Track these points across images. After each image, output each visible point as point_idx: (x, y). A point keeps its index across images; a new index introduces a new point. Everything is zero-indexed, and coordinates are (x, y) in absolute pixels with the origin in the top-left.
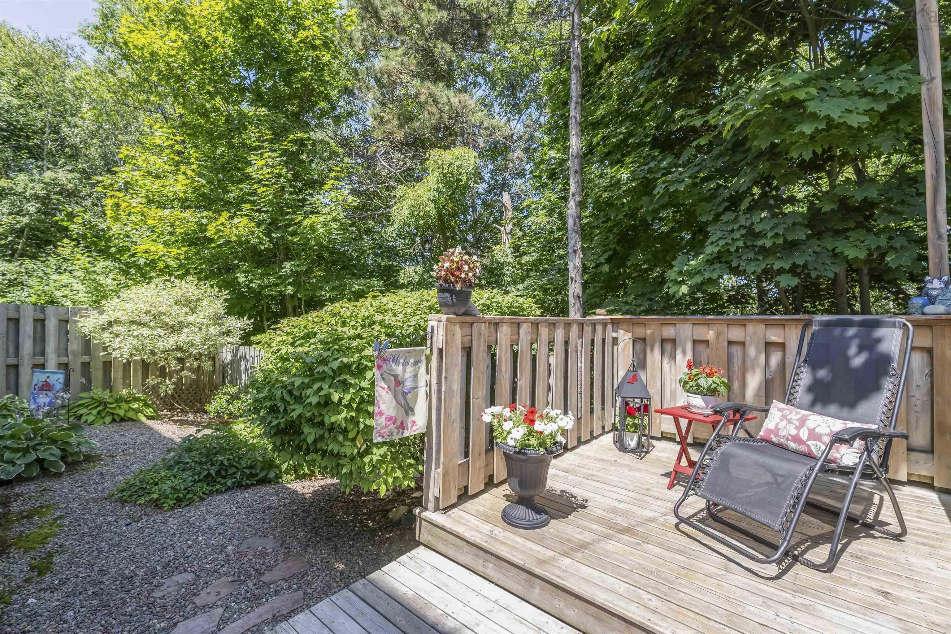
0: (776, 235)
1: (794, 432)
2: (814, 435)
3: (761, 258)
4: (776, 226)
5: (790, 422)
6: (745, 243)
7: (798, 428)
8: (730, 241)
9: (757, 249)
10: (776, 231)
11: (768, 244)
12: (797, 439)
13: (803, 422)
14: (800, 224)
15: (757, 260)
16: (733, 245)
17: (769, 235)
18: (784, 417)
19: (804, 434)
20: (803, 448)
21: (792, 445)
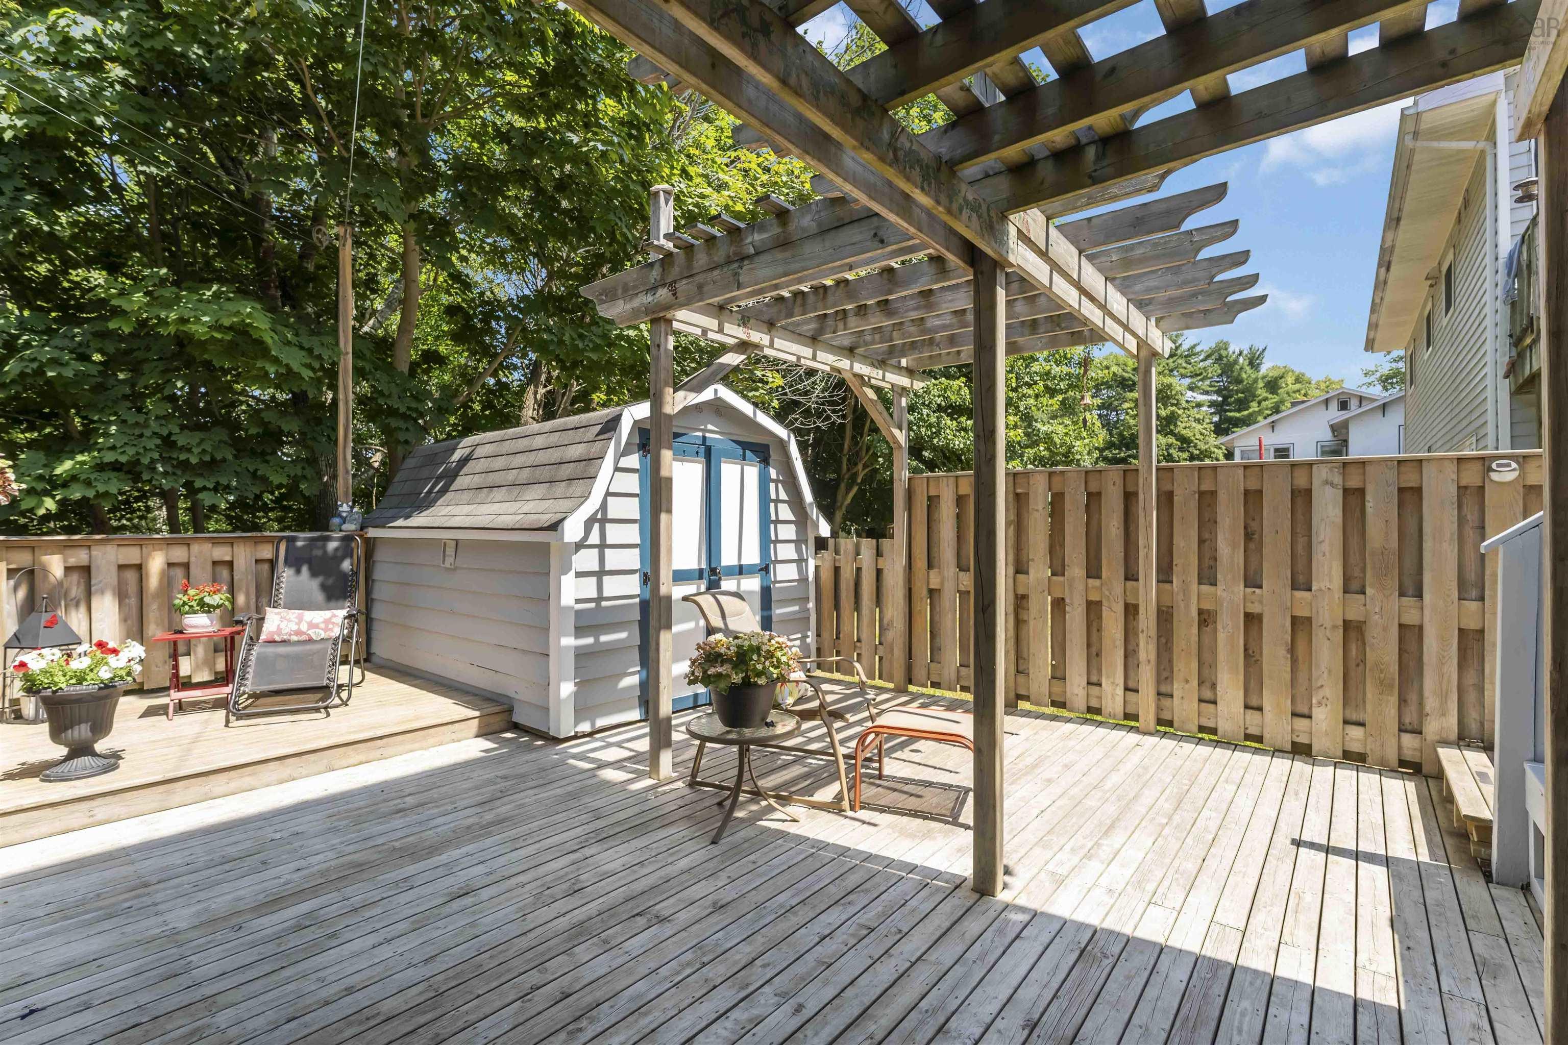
0: (204, 451)
1: (295, 628)
2: (312, 625)
3: (179, 472)
4: (202, 440)
5: (289, 621)
6: (161, 456)
7: (298, 624)
8: (142, 451)
9: (175, 463)
10: (202, 447)
11: (194, 460)
12: (299, 632)
13: (300, 619)
14: (225, 443)
15: (174, 474)
16: (145, 455)
17: (196, 451)
18: (283, 619)
19: (304, 627)
20: (304, 638)
21: (295, 638)
